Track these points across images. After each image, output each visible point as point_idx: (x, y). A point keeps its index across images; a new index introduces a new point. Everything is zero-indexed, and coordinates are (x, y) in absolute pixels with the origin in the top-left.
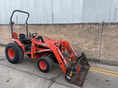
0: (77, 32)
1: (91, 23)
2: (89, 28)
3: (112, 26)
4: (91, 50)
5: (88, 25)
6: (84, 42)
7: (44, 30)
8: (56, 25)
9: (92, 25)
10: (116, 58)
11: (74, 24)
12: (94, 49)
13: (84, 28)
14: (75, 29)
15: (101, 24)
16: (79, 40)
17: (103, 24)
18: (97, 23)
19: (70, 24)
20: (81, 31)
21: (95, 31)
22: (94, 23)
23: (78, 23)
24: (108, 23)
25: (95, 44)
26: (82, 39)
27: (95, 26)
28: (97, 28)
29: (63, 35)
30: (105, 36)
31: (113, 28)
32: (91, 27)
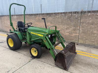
0: (60, 20)
1: (72, 12)
2: (70, 16)
3: (89, 13)
4: (71, 35)
5: (69, 13)
6: (66, 28)
7: (35, 19)
8: (43, 14)
9: (72, 13)
10: (92, 42)
11: (58, 13)
12: (74, 34)
13: (66, 16)
14: (59, 17)
15: (80, 12)
16: (62, 27)
17: (81, 12)
18: (76, 12)
19: (55, 13)
20: (63, 19)
21: (75, 19)
22: (74, 12)
23: (61, 13)
24: (86, 11)
25: (74, 30)
26: (64, 26)
27: (75, 15)
29: (49, 23)
30: (83, 23)
31: (90, 16)
32: (71, 16)
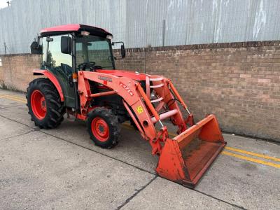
9: (131, 51)
15: (144, 49)
18: (138, 49)
21: (137, 62)
22: (134, 49)
27: (136, 54)
28: (138, 57)
31: (159, 56)
